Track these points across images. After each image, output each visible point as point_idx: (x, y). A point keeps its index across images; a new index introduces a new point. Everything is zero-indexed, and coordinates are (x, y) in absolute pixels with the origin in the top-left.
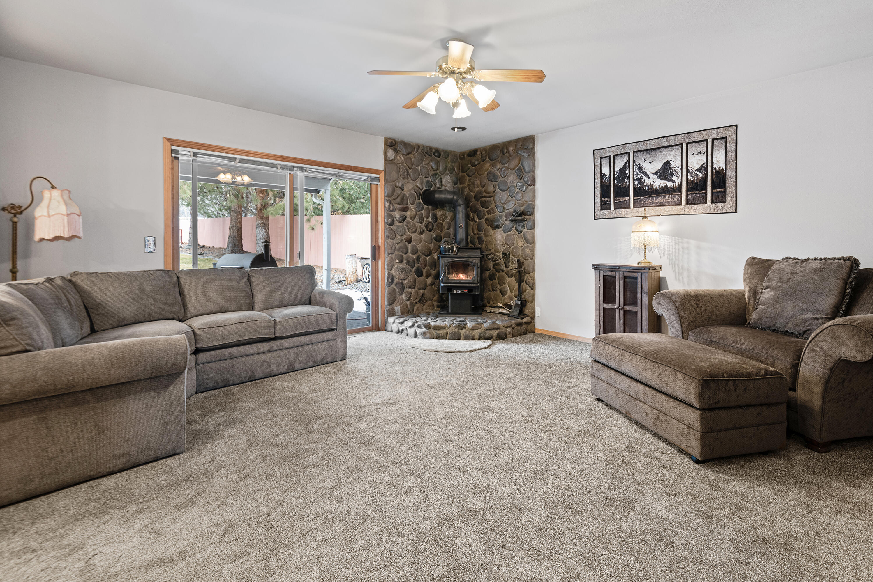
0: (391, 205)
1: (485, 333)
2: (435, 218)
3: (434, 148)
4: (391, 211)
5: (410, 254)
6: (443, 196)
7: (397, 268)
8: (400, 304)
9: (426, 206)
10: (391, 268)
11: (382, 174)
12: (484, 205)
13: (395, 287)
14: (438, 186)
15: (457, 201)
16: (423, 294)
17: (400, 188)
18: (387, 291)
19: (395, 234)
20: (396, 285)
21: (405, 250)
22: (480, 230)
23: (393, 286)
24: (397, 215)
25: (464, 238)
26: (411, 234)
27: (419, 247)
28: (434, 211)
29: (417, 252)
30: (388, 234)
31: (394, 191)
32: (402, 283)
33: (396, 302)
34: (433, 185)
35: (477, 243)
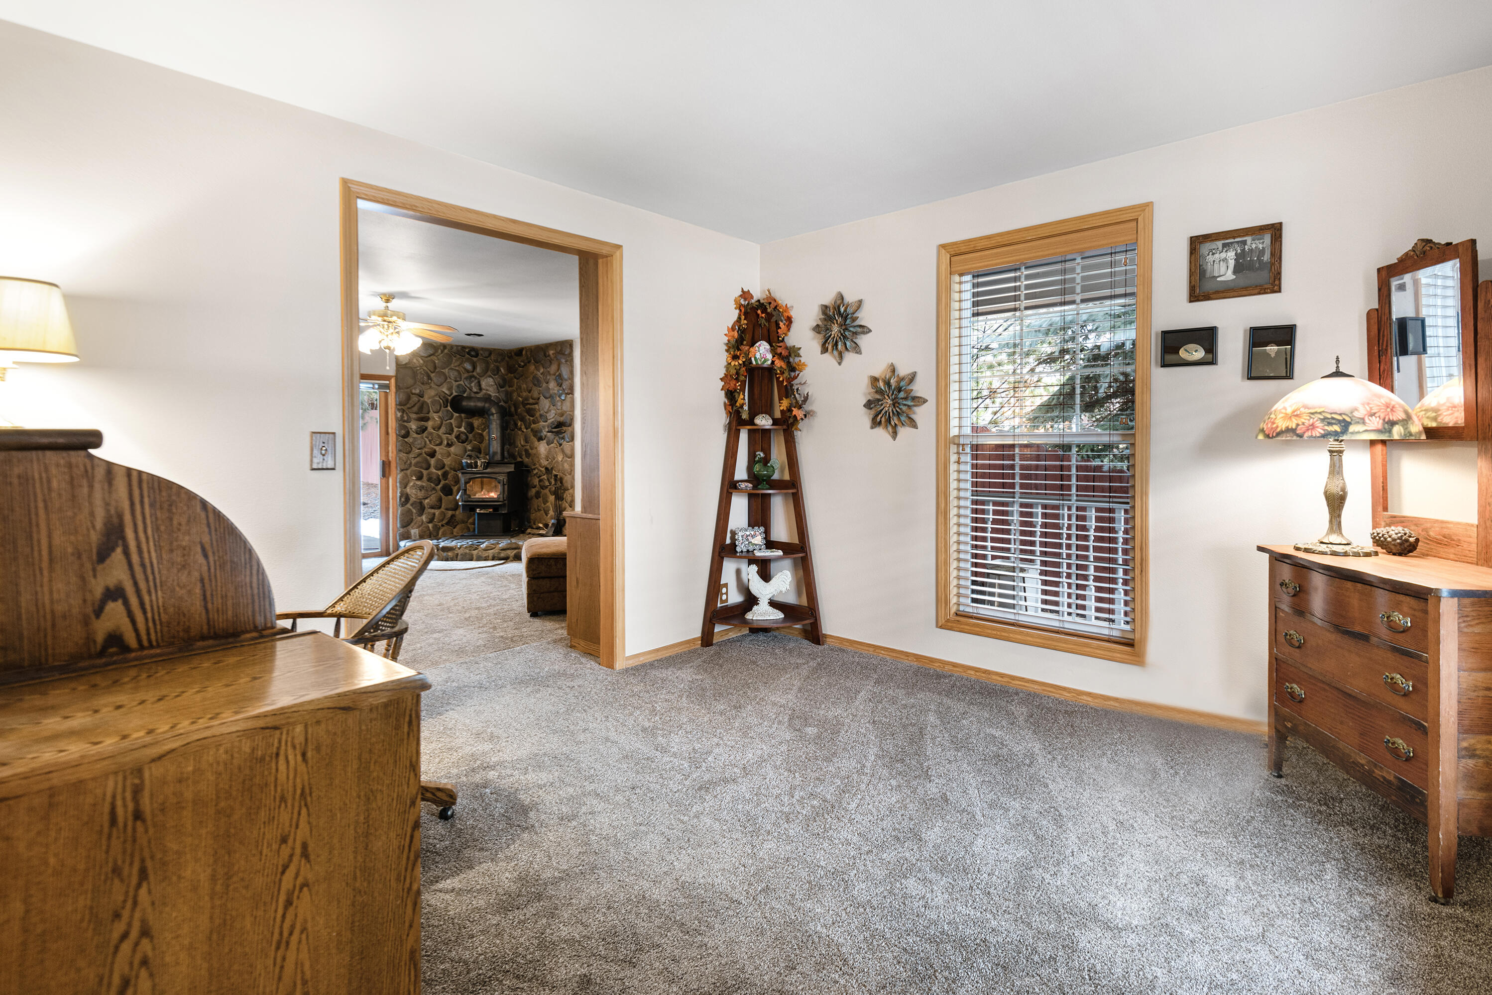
0: (405, 415)
1: (499, 553)
2: (471, 427)
3: (468, 347)
4: (405, 421)
5: (433, 470)
6: (472, 404)
7: (413, 486)
8: (418, 527)
9: (456, 415)
10: (404, 485)
11: (393, 380)
12: (531, 413)
13: (411, 507)
14: (475, 390)
15: (489, 410)
16: (453, 516)
17: (417, 395)
18: (399, 511)
19: (411, 447)
20: (412, 505)
21: (424, 465)
22: (526, 441)
23: (408, 506)
24: (413, 426)
25: (499, 451)
26: (435, 447)
27: (447, 461)
28: (470, 420)
29: (443, 467)
30: (401, 448)
31: (408, 398)
32: (421, 503)
33: (412, 524)
34: (468, 390)
35: (524, 457)
